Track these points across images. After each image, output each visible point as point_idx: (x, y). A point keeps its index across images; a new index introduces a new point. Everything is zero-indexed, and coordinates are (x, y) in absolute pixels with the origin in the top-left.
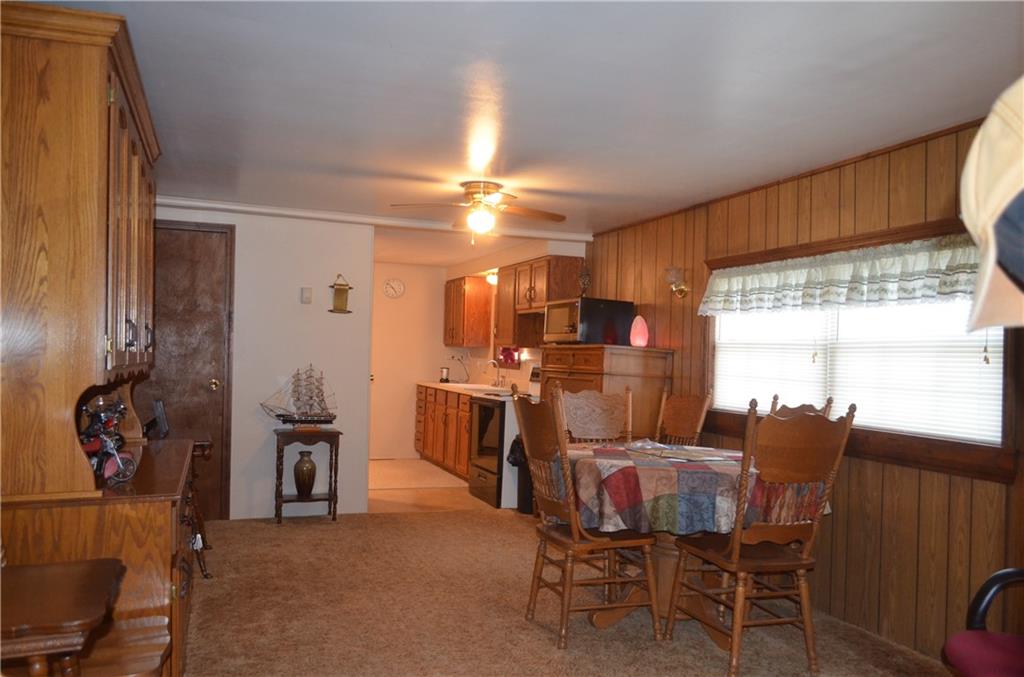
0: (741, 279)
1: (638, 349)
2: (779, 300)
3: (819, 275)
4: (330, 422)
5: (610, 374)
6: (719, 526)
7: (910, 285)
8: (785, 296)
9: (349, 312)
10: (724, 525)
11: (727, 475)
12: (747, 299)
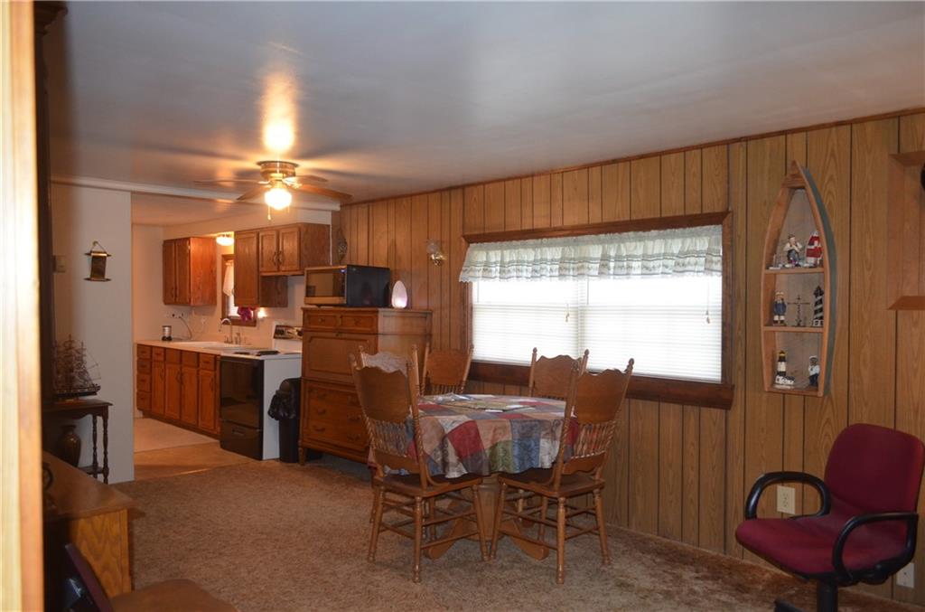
0: (499, 252)
2: (536, 271)
3: (572, 252)
4: (94, 393)
5: (384, 334)
6: (543, 463)
7: (651, 264)
8: (542, 269)
9: (108, 280)
10: (546, 462)
11: (546, 421)
12: (506, 269)
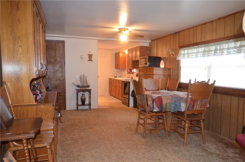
0: (187, 50)
1: (162, 68)
2: (197, 55)
3: (207, 49)
4: (89, 87)
5: (155, 74)
6: (181, 110)
7: (230, 51)
8: (198, 55)
9: (92, 61)
10: (183, 110)
11: (184, 98)
12: (189, 55)
